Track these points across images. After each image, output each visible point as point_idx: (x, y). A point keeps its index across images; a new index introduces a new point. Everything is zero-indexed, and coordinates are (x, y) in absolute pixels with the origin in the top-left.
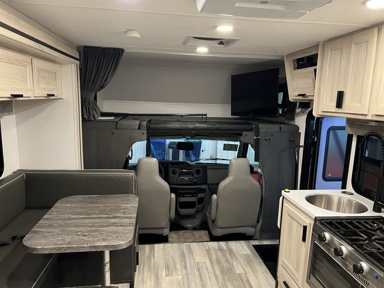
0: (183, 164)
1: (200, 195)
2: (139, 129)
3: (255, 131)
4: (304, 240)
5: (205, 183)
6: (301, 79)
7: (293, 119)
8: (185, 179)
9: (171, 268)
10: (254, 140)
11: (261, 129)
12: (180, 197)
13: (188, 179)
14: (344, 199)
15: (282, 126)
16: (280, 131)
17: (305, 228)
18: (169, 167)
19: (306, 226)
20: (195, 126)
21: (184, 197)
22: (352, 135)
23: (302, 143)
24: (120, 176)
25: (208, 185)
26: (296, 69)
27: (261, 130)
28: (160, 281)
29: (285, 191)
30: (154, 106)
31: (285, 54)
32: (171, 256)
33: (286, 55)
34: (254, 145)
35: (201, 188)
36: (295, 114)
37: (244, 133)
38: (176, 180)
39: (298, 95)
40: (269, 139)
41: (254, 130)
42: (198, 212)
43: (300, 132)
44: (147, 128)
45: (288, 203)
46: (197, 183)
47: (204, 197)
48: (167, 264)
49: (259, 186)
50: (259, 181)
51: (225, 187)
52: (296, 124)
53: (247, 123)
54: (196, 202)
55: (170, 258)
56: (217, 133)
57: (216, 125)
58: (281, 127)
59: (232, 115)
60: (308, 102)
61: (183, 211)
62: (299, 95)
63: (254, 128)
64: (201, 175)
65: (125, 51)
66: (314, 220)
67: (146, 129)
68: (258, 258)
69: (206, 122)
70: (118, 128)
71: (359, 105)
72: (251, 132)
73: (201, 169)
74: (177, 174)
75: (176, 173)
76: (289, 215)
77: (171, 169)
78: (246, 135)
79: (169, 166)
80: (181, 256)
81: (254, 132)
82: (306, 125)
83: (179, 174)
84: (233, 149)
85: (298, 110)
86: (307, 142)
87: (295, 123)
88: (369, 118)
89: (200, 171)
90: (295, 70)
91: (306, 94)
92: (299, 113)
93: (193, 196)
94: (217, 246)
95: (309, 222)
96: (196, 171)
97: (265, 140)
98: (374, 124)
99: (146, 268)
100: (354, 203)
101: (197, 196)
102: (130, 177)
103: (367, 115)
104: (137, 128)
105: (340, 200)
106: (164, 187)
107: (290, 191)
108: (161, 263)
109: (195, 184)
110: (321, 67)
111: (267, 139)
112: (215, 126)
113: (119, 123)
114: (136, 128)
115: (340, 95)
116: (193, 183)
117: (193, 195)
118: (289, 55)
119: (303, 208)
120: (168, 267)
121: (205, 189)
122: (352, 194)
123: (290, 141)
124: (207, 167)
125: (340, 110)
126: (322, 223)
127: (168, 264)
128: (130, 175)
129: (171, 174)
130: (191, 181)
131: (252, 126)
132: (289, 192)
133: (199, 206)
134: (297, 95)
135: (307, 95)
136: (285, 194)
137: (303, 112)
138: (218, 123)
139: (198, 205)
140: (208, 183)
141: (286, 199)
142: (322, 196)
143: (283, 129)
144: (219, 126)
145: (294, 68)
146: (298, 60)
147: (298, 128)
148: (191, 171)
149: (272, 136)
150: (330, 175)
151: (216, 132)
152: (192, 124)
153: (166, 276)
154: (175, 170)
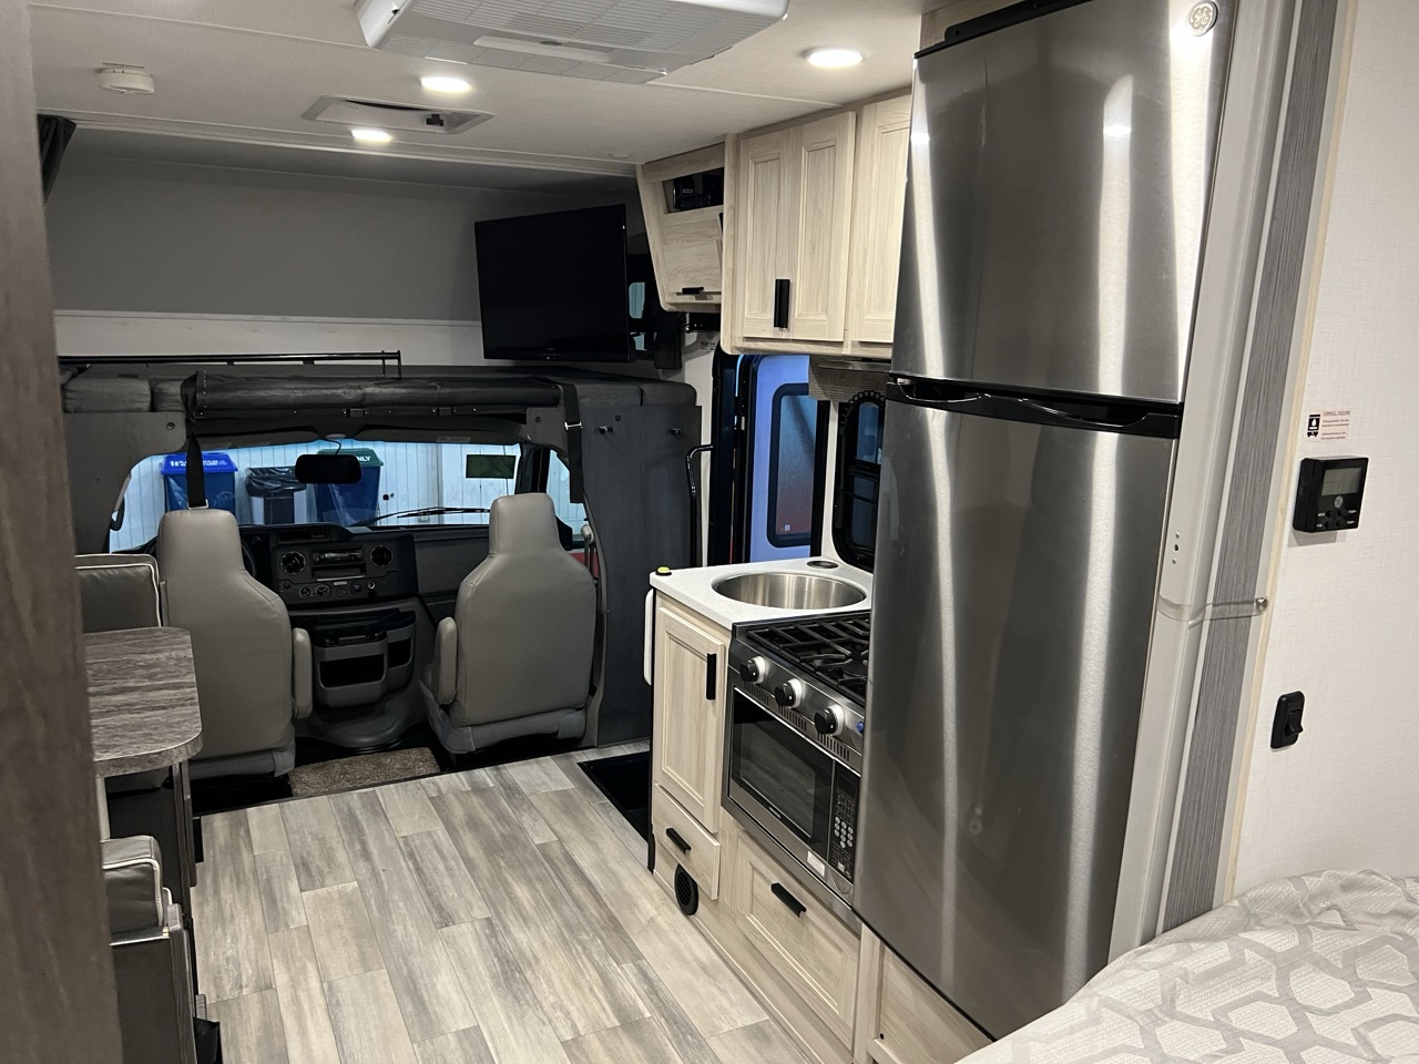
0: (325, 534)
1: (396, 635)
2: (153, 408)
3: (566, 402)
4: (711, 694)
5: (410, 591)
6: (688, 241)
7: (679, 367)
8: (335, 584)
9: (317, 866)
10: (566, 435)
11: (582, 397)
12: (324, 645)
13: (345, 583)
14: (810, 579)
15: (646, 387)
16: (641, 404)
17: (712, 659)
18: (271, 547)
19: (715, 655)
20: (364, 394)
21: (337, 643)
22: (828, 403)
23: (706, 439)
24: (102, 575)
25: (421, 598)
26: (672, 209)
27: (584, 402)
28: (284, 908)
29: (658, 574)
30: (190, 328)
31: (639, 163)
32: (311, 833)
33: (642, 166)
34: (565, 449)
35: (397, 609)
36: (682, 352)
37: (531, 413)
38: (302, 592)
39: (683, 290)
40: (610, 430)
41: (562, 402)
42: (390, 692)
43: (697, 404)
44: (186, 404)
45: (668, 604)
46: (379, 594)
47: (410, 640)
48: (302, 857)
49: (589, 578)
50: (589, 561)
52: (687, 382)
53: (539, 380)
54: (382, 656)
55: (309, 839)
56: (441, 414)
57: (436, 388)
58: (642, 391)
59: (487, 355)
60: (708, 311)
61: (340, 694)
62: (686, 291)
63: (562, 396)
64: (393, 565)
65: (78, 126)
66: (730, 634)
67: (180, 408)
68: (598, 795)
69: (400, 379)
70: (69, 407)
71: (824, 317)
72: (553, 409)
73: (391, 547)
74: (306, 570)
75: (302, 566)
76: (672, 637)
77: (282, 555)
78: (538, 420)
79: (271, 544)
80: (345, 827)
81: (561, 409)
82: (715, 384)
83: (314, 570)
84: (498, 474)
85: (691, 338)
86: (720, 433)
87: (683, 378)
88: (847, 351)
89: (389, 553)
90: (669, 212)
91: (702, 288)
92: (692, 348)
93: (371, 639)
94: (465, 782)
95: (720, 643)
96: (374, 554)
97: (599, 434)
98: (858, 366)
99: (227, 880)
100: (834, 585)
101: (384, 636)
102: (139, 575)
103: (842, 343)
104: (146, 405)
105: (801, 581)
106: (268, 609)
107: (672, 571)
108: (278, 859)
109: (373, 598)
110: (735, 209)
111: (602, 431)
112: (432, 391)
113: (72, 391)
114: (139, 405)
115: (783, 289)
116: (366, 596)
117: (371, 634)
118: (652, 166)
119: (704, 608)
120: (304, 864)
121: (413, 612)
122: (834, 566)
123: (673, 432)
124: (411, 537)
125: (784, 334)
126: (750, 638)
127: (305, 855)
128: (139, 570)
129: (283, 572)
130: (360, 590)
131: (556, 391)
132: (669, 574)
133: (392, 673)
134: (681, 291)
135: (706, 290)
136: (659, 582)
137: (704, 344)
138: (443, 382)
139: (390, 666)
140: (420, 591)
141: (665, 596)
142: (755, 577)
143: (649, 399)
144: (448, 390)
145: (668, 206)
146: (679, 183)
147: (692, 393)
148: (355, 556)
149: (618, 418)
150: (787, 528)
151: (438, 411)
152: (351, 388)
153: (302, 891)
154: (297, 556)
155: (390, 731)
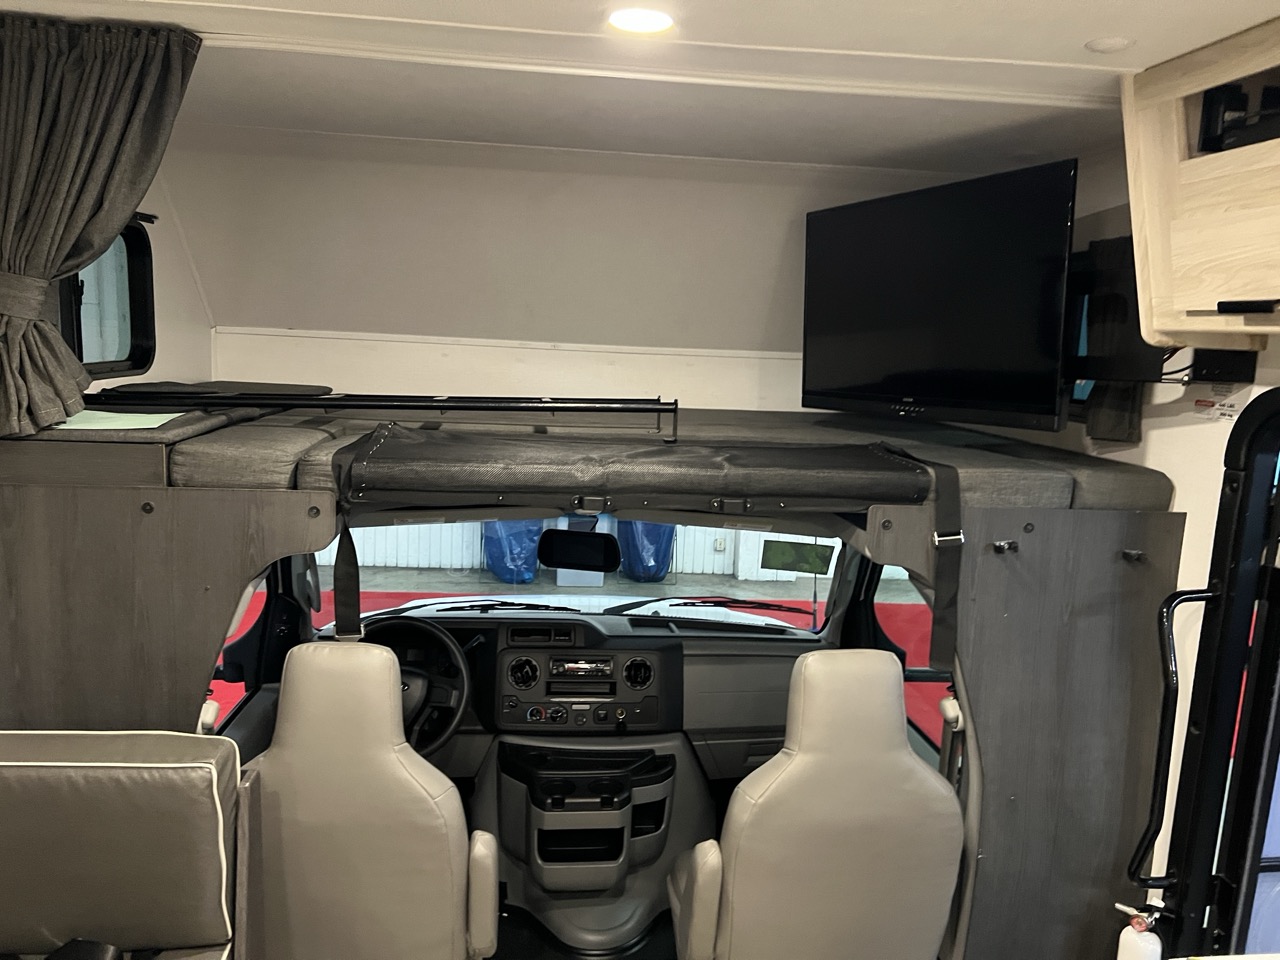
0: (568, 635)
1: (644, 794)
2: (294, 485)
3: (936, 500)
5: (672, 723)
7: (1132, 438)
8: (575, 707)
10: (932, 553)
11: (969, 489)
12: (543, 807)
13: (587, 707)
15: (1083, 475)
16: (1071, 507)
18: (499, 649)
20: (608, 474)
21: (559, 805)
23: (1194, 568)
25: (685, 733)
27: (971, 499)
31: (1130, 68)
33: (1137, 76)
34: (926, 572)
35: (651, 751)
36: (1144, 414)
37: (877, 513)
38: (531, 715)
39: (1220, 304)
40: (1013, 547)
41: (932, 496)
42: (632, 868)
43: (1177, 507)
44: (338, 480)
46: (630, 727)
47: (664, 800)
50: (954, 774)
51: (767, 810)
52: (1152, 462)
53: (890, 451)
54: (621, 830)
56: (726, 508)
57: (719, 467)
58: (1075, 483)
59: (804, 405)
60: (1245, 346)
61: (559, 873)
62: (1225, 308)
63: (933, 487)
64: (652, 688)
67: (330, 485)
69: (675, 441)
70: (177, 476)
72: (914, 508)
73: (652, 660)
74: (539, 686)
75: (534, 678)
77: (509, 660)
78: (886, 525)
79: (501, 645)
81: (928, 509)
82: (1228, 480)
83: (549, 684)
84: (806, 566)
87: (1143, 455)
89: (648, 669)
90: (1191, 157)
92: (1170, 410)
93: (606, 804)
96: (629, 668)
97: (992, 552)
101: (628, 800)
102: (191, 784)
104: (284, 478)
106: (430, 811)
109: (621, 731)
111: (999, 550)
112: (710, 472)
113: (182, 453)
114: (276, 478)
116: (611, 727)
117: (609, 794)
118: (1154, 75)
121: (672, 757)
123: (1126, 557)
124: (680, 647)
128: (193, 775)
129: (508, 685)
130: (606, 717)
131: (922, 478)
133: (636, 845)
134: (1216, 308)
137: (1203, 405)
138: (736, 450)
139: (633, 836)
140: (685, 727)
143: (1087, 496)
144: (741, 471)
147: (1163, 486)
148: (602, 671)
149: (1028, 528)
151: (721, 504)
152: (588, 460)
154: (528, 662)
155: (629, 926)
